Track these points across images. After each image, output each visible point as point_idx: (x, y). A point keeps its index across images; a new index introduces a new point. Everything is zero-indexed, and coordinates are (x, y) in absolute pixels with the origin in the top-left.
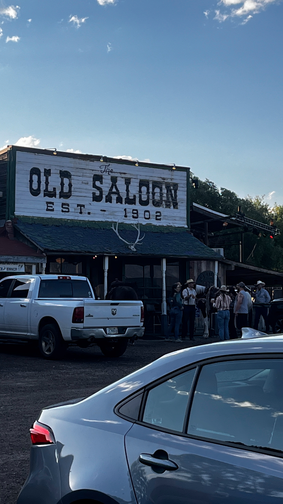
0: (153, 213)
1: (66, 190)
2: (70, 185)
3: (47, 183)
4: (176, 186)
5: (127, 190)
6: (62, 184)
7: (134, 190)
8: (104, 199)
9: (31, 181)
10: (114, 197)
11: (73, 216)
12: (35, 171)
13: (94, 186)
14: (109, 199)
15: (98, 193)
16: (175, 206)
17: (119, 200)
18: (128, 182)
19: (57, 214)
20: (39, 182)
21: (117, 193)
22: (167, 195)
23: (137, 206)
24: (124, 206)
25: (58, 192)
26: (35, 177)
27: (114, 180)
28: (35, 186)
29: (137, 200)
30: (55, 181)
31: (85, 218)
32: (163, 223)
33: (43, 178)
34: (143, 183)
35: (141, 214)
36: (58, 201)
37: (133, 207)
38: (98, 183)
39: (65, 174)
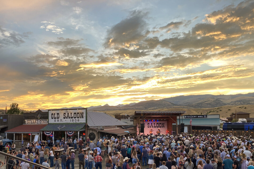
0: (77, 120)
1: (58, 117)
2: (59, 116)
3: (54, 116)
4: (83, 113)
5: (71, 116)
6: (57, 116)
7: (73, 115)
8: (66, 118)
9: (52, 116)
10: (68, 117)
11: (60, 122)
12: (52, 114)
13: (64, 115)
14: (67, 118)
15: (65, 117)
16: (83, 117)
17: (69, 118)
18: (71, 114)
19: (57, 122)
20: (53, 116)
21: (69, 116)
22: (81, 115)
23: (73, 119)
24: (70, 119)
25: (56, 118)
26: (52, 115)
27: (68, 114)
28: (52, 117)
29: (73, 117)
30: (56, 116)
31: (62, 122)
32: (79, 122)
33: (54, 115)
34: (75, 113)
35: (74, 120)
36: (57, 119)
37: (72, 119)
38: (65, 115)
39: (58, 114)
